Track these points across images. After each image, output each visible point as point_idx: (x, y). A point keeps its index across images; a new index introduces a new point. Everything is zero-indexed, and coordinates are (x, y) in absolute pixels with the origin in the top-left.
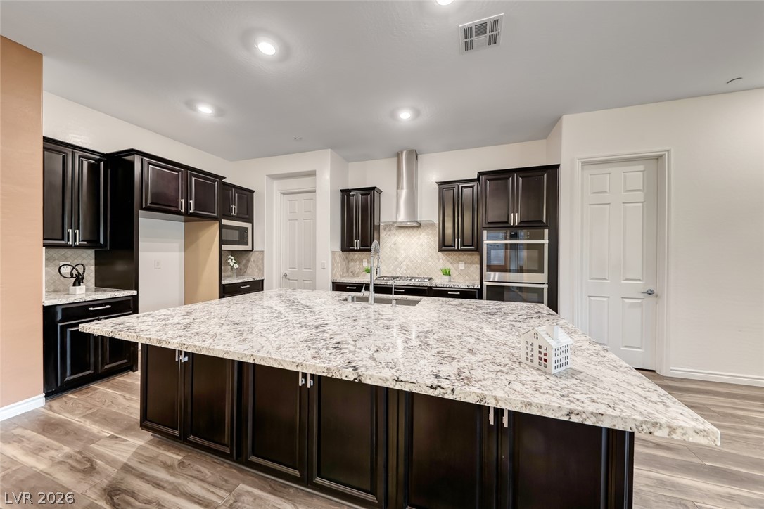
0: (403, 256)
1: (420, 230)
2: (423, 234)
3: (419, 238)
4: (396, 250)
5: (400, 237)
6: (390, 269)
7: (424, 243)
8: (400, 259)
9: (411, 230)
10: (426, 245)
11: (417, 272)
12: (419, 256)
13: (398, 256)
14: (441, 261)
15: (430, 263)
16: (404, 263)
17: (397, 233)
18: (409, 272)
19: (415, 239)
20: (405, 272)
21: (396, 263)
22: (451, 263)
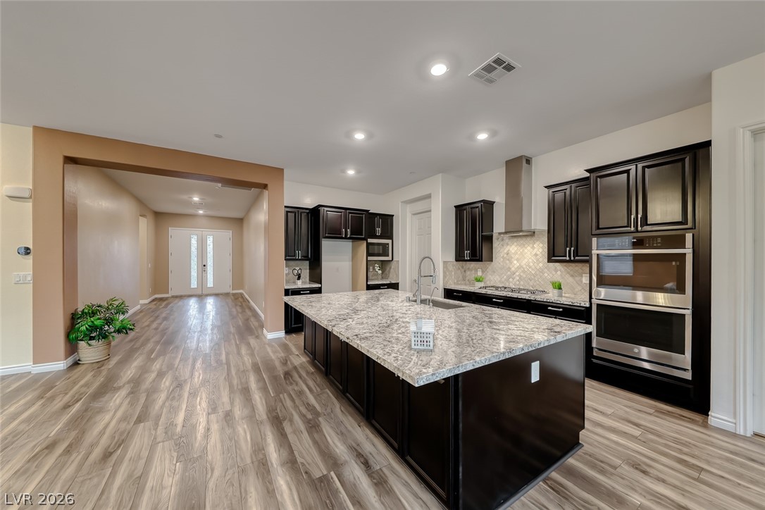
0: (516, 266)
1: (534, 238)
2: (538, 243)
3: (533, 248)
4: (508, 260)
5: (513, 246)
6: (503, 280)
7: (538, 253)
8: (513, 269)
9: (524, 239)
10: (541, 255)
11: (531, 283)
12: (533, 267)
13: (511, 266)
14: (559, 273)
15: (546, 275)
16: (517, 274)
17: (509, 243)
18: (522, 283)
19: (529, 248)
20: (518, 283)
21: (509, 273)
22: (572, 276)
